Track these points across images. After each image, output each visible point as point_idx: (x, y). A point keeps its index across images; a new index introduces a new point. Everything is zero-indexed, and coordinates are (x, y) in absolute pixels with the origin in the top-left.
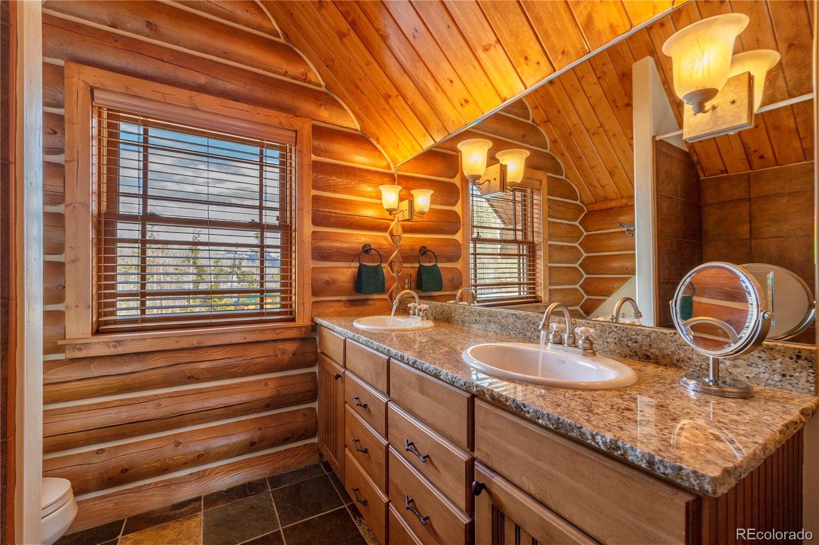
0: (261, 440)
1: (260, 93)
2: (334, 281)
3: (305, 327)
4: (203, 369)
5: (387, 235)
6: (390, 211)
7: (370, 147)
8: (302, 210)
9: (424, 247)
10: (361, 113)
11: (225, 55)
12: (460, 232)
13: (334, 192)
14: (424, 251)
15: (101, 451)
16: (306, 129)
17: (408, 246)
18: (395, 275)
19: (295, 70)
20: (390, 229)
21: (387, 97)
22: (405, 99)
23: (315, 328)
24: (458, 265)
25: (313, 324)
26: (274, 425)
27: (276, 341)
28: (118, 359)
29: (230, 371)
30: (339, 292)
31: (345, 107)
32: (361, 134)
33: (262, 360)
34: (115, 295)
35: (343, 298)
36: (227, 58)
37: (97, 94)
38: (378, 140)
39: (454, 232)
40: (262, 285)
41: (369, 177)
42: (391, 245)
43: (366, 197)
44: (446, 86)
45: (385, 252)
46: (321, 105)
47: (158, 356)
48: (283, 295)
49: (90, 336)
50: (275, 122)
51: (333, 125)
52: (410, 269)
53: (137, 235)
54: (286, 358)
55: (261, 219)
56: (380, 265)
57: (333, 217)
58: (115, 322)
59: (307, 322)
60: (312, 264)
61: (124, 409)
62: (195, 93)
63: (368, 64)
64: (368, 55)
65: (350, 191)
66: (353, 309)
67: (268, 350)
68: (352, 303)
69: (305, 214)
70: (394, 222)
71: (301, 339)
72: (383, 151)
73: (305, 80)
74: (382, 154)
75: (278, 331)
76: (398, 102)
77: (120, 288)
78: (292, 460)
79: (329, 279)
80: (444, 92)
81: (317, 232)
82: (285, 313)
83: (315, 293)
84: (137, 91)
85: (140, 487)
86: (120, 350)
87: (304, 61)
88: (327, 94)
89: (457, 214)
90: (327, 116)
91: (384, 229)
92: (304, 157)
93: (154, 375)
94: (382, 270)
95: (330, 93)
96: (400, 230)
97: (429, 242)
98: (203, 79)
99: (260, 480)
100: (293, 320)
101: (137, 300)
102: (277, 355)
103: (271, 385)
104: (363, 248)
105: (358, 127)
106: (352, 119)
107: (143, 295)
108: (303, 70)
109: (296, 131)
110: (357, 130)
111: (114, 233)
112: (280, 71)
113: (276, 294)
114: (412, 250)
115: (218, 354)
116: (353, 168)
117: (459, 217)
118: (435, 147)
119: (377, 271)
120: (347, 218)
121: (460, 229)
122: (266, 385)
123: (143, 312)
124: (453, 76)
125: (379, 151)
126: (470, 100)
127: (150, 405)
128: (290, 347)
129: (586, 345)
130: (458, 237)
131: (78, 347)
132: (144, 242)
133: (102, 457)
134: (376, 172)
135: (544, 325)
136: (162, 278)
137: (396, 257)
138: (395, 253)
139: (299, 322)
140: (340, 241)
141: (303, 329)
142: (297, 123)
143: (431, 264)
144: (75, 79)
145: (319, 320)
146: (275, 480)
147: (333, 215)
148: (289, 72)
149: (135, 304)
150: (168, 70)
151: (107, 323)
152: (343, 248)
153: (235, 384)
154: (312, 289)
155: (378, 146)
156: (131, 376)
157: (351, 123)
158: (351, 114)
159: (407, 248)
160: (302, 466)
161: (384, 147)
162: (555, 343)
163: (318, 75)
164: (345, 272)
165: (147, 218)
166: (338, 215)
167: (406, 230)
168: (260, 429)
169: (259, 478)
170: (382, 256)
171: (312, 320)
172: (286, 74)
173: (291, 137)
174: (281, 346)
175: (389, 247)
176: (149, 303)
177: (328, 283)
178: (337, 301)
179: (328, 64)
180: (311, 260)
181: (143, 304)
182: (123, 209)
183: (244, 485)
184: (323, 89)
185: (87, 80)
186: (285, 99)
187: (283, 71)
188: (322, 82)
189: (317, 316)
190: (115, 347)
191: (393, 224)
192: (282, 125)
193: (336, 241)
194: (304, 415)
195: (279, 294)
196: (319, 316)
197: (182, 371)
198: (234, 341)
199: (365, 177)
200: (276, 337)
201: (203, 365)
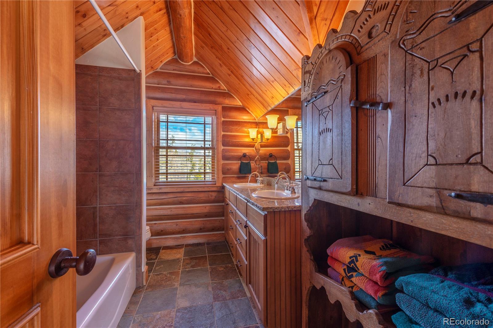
0: (204, 228)
1: (204, 98)
2: (231, 169)
3: (220, 186)
4: (184, 200)
5: (254, 149)
6: (253, 139)
7: (246, 112)
8: (218, 141)
9: (271, 154)
10: (241, 99)
11: (191, 86)
12: (290, 146)
13: (231, 132)
14: (271, 156)
15: (155, 224)
16: (219, 108)
17: (263, 153)
18: (257, 166)
19: (215, 86)
20: (255, 147)
21: (248, 95)
22: (253, 95)
23: (223, 187)
24: (289, 162)
25: (222, 186)
26: (208, 223)
27: (209, 191)
28: (160, 194)
29: (193, 201)
30: (233, 173)
31: (235, 97)
32: (243, 107)
33: (203, 198)
34: (159, 174)
35: (235, 176)
36: (192, 87)
37: (154, 108)
38: (249, 109)
39: (287, 146)
40: (205, 171)
41: (245, 124)
42: (256, 153)
43: (245, 133)
44: (265, 92)
45: (253, 156)
46: (225, 98)
47: (171, 194)
48: (212, 175)
49: (153, 186)
50: (208, 108)
51: (231, 105)
52: (265, 163)
53: (165, 153)
54: (213, 198)
55: (204, 146)
56: (250, 162)
57: (230, 143)
58: (159, 182)
59: (220, 185)
60: (222, 162)
61: (162, 210)
62: (182, 102)
63: (239, 84)
64: (239, 81)
65: (237, 131)
66: (239, 180)
67: (206, 195)
68: (239, 178)
69: (220, 142)
70: (257, 143)
71: (218, 191)
72: (252, 114)
73: (220, 89)
74: (252, 115)
75: (209, 188)
76: (252, 96)
77: (161, 171)
78: (215, 238)
79: (229, 168)
80: (265, 94)
81: (224, 149)
82: (213, 182)
83: (223, 173)
84: (165, 105)
85: (166, 238)
86: (160, 191)
87: (219, 82)
88: (228, 93)
89: (288, 137)
90: (228, 102)
91: (253, 146)
92: (219, 120)
93: (170, 200)
94: (250, 164)
95: (229, 92)
96: (259, 146)
97: (274, 151)
98: (184, 97)
99: (204, 243)
100: (215, 184)
101: (165, 175)
102: (209, 197)
103: (207, 208)
104: (243, 155)
105: (241, 104)
106: (238, 102)
107: (167, 174)
108: (218, 86)
109: (216, 110)
110: (241, 106)
111: (159, 153)
112: (210, 87)
113: (210, 174)
114: (265, 155)
115: (189, 195)
116: (239, 122)
117: (289, 139)
118: (275, 107)
119: (248, 165)
120: (236, 143)
121: (289, 144)
122: (205, 208)
123: (167, 179)
124: (266, 89)
125: (250, 113)
126: (274, 97)
127: (169, 210)
128: (214, 194)
129: (292, 190)
130: (289, 148)
131: (150, 189)
132: (167, 156)
133: (156, 226)
134: (249, 122)
135: (276, 182)
136: (176, 168)
137: (258, 158)
138: (257, 157)
139: (217, 185)
140: (234, 152)
141: (219, 187)
142: (216, 107)
143: (274, 161)
144: (149, 104)
145: (224, 184)
146: (208, 244)
147: (231, 142)
148: (213, 88)
149: (165, 176)
150: (173, 96)
151: (157, 182)
152: (235, 155)
153: (195, 206)
154: (222, 172)
155: (249, 111)
156: (164, 200)
157: (239, 103)
158: (238, 100)
159: (263, 154)
160: (219, 241)
161: (252, 112)
162: (287, 190)
163: (224, 86)
164: (235, 165)
165: (168, 148)
166: (232, 142)
167: (262, 146)
168: (203, 224)
169: (203, 242)
170: (251, 158)
171: (222, 184)
172: (212, 88)
173: (214, 113)
174: (210, 193)
175: (255, 154)
176: (169, 177)
177: (228, 169)
178: (233, 177)
179: (227, 83)
180: (222, 160)
181: (167, 177)
182: (161, 145)
183: (198, 243)
184: (227, 91)
185: (152, 104)
186: (212, 98)
187: (211, 88)
188: (226, 89)
189: (224, 183)
190: (159, 190)
191: (256, 144)
192: (211, 109)
193: (232, 152)
194: (219, 221)
195: (211, 174)
196: (225, 183)
197: (178, 200)
198: (195, 190)
199: (244, 125)
200: (208, 190)
201: (184, 198)
